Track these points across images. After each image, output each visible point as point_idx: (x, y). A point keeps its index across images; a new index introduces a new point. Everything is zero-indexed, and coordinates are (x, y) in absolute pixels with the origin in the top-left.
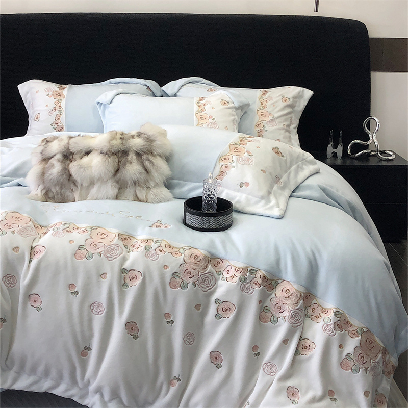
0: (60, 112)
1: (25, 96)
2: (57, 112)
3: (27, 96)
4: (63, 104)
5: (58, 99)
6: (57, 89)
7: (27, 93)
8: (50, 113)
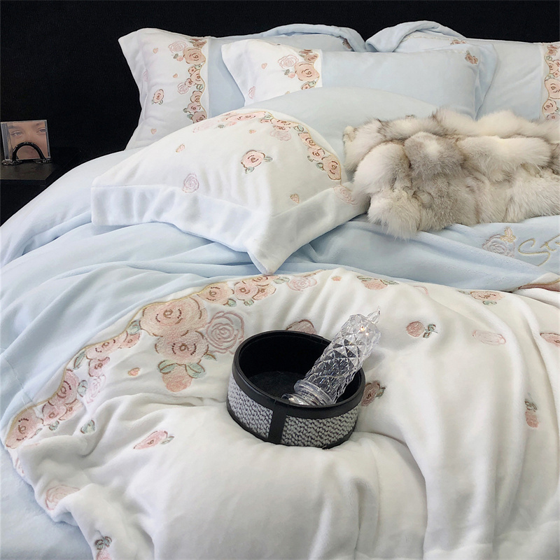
0: (200, 88)
1: (134, 58)
2: (193, 88)
3: (137, 59)
4: (204, 72)
5: (193, 63)
6: (191, 46)
7: (137, 52)
8: (182, 88)
